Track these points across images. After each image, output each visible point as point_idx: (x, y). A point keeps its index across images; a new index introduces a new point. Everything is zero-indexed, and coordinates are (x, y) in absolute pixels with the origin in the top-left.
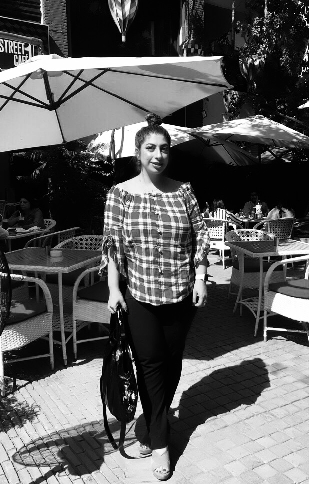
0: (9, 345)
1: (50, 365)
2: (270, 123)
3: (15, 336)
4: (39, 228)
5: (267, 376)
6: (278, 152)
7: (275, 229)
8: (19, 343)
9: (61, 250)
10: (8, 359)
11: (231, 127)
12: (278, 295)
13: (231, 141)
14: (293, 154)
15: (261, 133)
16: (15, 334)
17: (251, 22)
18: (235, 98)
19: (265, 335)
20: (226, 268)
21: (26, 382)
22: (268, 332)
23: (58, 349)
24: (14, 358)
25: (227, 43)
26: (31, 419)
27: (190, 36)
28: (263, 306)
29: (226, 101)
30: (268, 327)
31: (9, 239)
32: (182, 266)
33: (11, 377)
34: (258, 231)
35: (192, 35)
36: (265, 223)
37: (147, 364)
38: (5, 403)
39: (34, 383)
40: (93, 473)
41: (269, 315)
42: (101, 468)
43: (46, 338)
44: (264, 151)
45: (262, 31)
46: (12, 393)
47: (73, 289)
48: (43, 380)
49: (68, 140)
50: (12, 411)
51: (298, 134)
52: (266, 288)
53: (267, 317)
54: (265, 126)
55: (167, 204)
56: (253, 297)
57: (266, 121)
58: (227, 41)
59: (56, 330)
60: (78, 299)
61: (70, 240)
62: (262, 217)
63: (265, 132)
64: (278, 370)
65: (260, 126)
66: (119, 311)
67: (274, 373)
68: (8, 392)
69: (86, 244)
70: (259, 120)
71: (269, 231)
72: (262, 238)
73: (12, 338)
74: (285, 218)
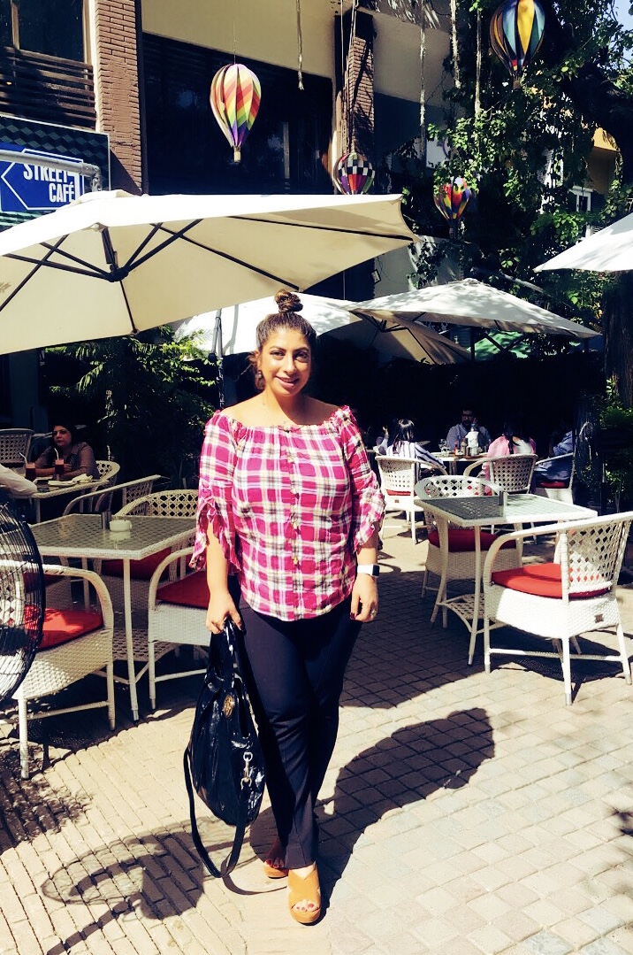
0: (38, 687)
1: (108, 722)
2: (488, 292)
3: (48, 671)
4: (91, 477)
5: (491, 734)
6: (504, 340)
7: (501, 474)
8: (55, 684)
9: (129, 519)
10: (35, 712)
11: (421, 299)
12: (507, 591)
13: (424, 323)
14: (531, 344)
15: (473, 310)
16: (47, 667)
17: (452, 125)
18: (428, 250)
19: (487, 661)
20: (418, 543)
21: (67, 751)
22: (493, 656)
23: (122, 692)
24: (45, 709)
25: (413, 156)
26: (74, 818)
27: (350, 146)
28: (482, 610)
29: (413, 253)
30: (491, 647)
31: (37, 498)
32: (332, 553)
33: (39, 744)
34: (471, 479)
35: (353, 144)
36: (484, 464)
37: (278, 720)
38: (29, 790)
39: (81, 753)
40: (185, 914)
41: (493, 627)
42: (199, 904)
43: (102, 674)
44: (479, 339)
45: (471, 140)
46: (42, 772)
47: (149, 586)
48: (95, 747)
49: (141, 329)
50: (41, 804)
51: (538, 311)
52: (487, 580)
53: (491, 631)
54: (480, 298)
55: (308, 445)
56: (464, 594)
57: (482, 289)
58: (413, 154)
59: (118, 658)
60: (157, 604)
61: (144, 499)
62: (479, 453)
63: (480, 308)
64: (510, 725)
65: (471, 298)
66: (229, 629)
67: (503, 728)
68: (35, 770)
69: (173, 506)
70: (469, 288)
71: (492, 478)
72: (479, 491)
73: (42, 675)
74: (518, 455)
